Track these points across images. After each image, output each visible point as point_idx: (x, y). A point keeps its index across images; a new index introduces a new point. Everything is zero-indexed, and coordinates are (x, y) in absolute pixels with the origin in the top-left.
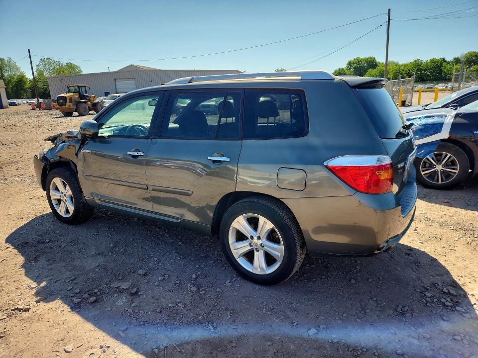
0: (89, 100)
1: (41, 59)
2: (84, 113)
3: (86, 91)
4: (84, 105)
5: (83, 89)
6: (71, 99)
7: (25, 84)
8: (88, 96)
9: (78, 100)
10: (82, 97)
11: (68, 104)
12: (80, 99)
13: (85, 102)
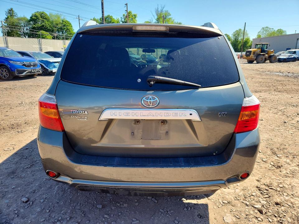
0: (267, 54)
1: (262, 28)
2: (260, 62)
3: (267, 47)
4: (262, 56)
5: (266, 46)
6: (254, 53)
7: (248, 44)
8: (267, 51)
9: (259, 53)
10: (263, 51)
11: (252, 55)
12: (261, 53)
13: (263, 55)
